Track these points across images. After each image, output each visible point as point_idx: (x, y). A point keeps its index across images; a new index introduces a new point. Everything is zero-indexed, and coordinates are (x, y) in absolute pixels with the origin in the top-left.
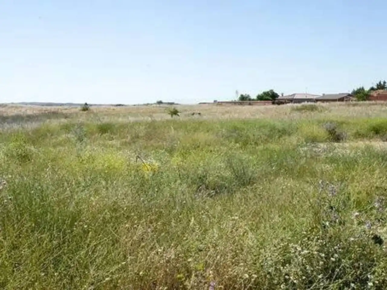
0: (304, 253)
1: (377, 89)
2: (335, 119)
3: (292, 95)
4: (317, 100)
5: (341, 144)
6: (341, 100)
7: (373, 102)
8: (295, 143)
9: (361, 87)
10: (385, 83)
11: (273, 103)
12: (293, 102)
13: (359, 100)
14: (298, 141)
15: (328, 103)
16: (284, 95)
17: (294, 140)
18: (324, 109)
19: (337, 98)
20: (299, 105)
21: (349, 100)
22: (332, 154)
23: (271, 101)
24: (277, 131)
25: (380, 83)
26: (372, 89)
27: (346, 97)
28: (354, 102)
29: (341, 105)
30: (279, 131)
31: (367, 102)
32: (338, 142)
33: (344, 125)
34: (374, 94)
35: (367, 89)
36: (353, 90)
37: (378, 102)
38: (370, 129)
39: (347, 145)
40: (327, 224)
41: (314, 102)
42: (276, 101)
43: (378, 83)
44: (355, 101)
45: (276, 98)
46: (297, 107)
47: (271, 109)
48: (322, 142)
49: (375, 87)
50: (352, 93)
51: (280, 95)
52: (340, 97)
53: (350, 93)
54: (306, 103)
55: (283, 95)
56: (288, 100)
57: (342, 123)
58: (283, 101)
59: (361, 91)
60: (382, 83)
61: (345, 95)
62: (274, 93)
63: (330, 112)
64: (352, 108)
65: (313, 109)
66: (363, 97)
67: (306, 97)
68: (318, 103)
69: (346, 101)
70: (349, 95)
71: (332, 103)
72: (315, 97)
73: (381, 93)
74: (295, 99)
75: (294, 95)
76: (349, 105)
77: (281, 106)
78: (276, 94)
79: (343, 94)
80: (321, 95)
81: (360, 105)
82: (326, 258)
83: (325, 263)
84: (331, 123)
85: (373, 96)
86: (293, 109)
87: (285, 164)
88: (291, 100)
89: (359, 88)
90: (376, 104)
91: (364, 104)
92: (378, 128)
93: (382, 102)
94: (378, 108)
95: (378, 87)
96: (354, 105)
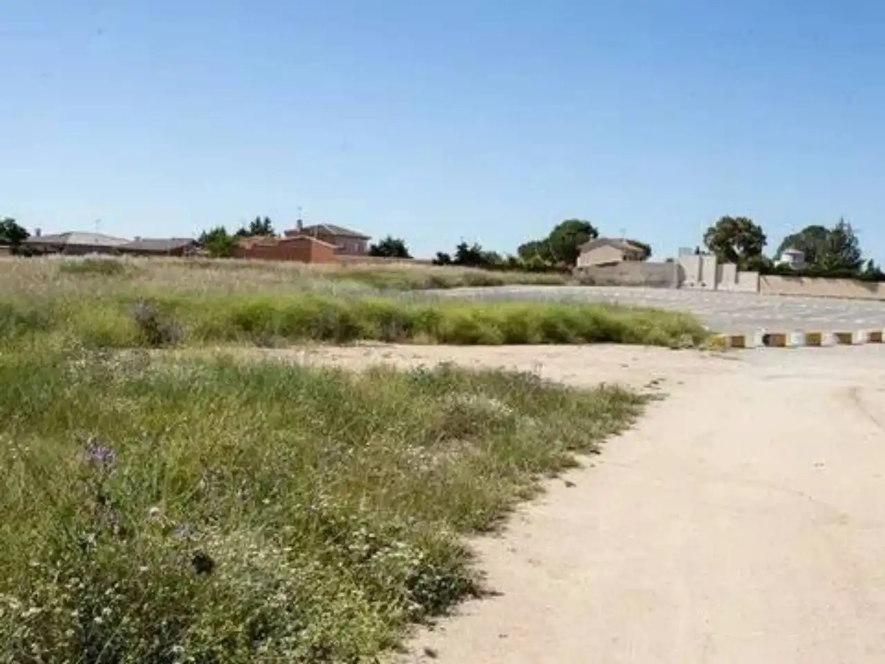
0: (28, 614)
1: (251, 235)
2: (159, 296)
3: (61, 236)
4: (121, 251)
5: (166, 352)
6: (178, 252)
7: (244, 261)
8: (57, 348)
9: (220, 226)
10: (267, 221)
11: (14, 252)
12: (65, 250)
13: (214, 256)
14: (65, 345)
15: (146, 259)
16: (43, 234)
17: (56, 340)
18: (138, 271)
19: (169, 247)
20: (79, 259)
21: (193, 254)
22: (142, 374)
23: (8, 247)
24: (13, 320)
25: (258, 221)
26: (242, 233)
27: (188, 248)
28: (205, 260)
29: (175, 263)
30: (20, 320)
31: (232, 260)
32: (158, 347)
33: (177, 310)
34: (246, 244)
35: (231, 231)
36: (201, 232)
37: (254, 261)
38: (232, 319)
39: (177, 354)
40: (91, 538)
41: (116, 254)
42: (23, 247)
43: (255, 222)
44: (207, 256)
45: (23, 241)
46: (73, 264)
47: (10, 265)
48: (123, 347)
49: (248, 229)
50: (200, 240)
51: (33, 234)
52: (174, 246)
53: (196, 238)
54: (94, 256)
55: (38, 232)
56: (53, 245)
57: (174, 305)
58: (40, 248)
59: (218, 235)
60: (262, 221)
61: (185, 243)
62: (15, 226)
63: (150, 279)
64: (198, 273)
65: (110, 269)
66: (222, 249)
67: (96, 240)
68: (123, 258)
69: (187, 255)
70: (194, 243)
71: (157, 259)
72: (114, 244)
73: (260, 244)
74: (70, 245)
75: (67, 235)
76: (192, 265)
77: (34, 259)
78: (22, 230)
79: (180, 240)
80: (132, 239)
81: (217, 267)
82: (81, 620)
83: (78, 631)
84: (146, 303)
85: (243, 248)
86: (64, 269)
87: (25, 399)
88: (60, 247)
89: (214, 228)
90: (250, 266)
91: (225, 266)
92: (250, 319)
93: (261, 262)
94: (253, 273)
95: (253, 230)
96: (206, 266)
